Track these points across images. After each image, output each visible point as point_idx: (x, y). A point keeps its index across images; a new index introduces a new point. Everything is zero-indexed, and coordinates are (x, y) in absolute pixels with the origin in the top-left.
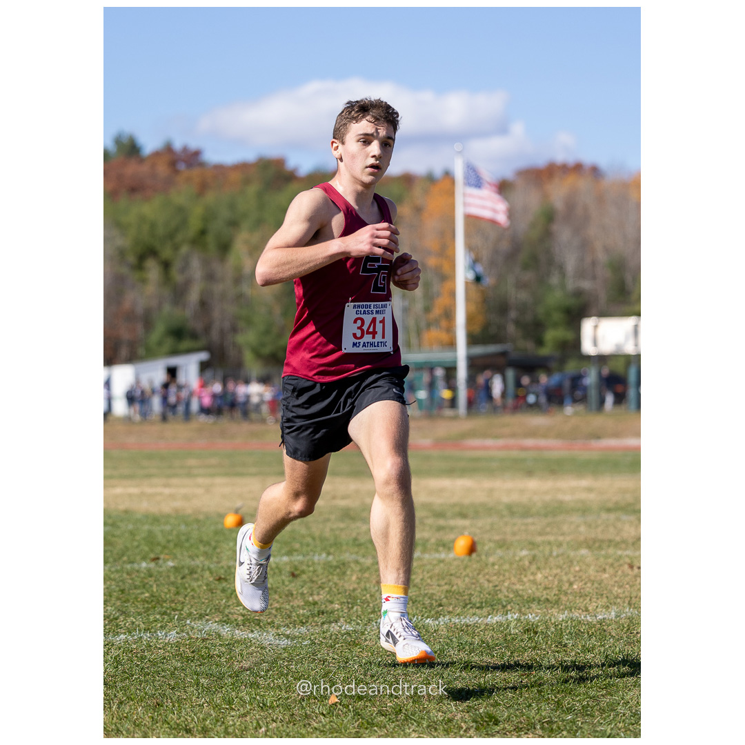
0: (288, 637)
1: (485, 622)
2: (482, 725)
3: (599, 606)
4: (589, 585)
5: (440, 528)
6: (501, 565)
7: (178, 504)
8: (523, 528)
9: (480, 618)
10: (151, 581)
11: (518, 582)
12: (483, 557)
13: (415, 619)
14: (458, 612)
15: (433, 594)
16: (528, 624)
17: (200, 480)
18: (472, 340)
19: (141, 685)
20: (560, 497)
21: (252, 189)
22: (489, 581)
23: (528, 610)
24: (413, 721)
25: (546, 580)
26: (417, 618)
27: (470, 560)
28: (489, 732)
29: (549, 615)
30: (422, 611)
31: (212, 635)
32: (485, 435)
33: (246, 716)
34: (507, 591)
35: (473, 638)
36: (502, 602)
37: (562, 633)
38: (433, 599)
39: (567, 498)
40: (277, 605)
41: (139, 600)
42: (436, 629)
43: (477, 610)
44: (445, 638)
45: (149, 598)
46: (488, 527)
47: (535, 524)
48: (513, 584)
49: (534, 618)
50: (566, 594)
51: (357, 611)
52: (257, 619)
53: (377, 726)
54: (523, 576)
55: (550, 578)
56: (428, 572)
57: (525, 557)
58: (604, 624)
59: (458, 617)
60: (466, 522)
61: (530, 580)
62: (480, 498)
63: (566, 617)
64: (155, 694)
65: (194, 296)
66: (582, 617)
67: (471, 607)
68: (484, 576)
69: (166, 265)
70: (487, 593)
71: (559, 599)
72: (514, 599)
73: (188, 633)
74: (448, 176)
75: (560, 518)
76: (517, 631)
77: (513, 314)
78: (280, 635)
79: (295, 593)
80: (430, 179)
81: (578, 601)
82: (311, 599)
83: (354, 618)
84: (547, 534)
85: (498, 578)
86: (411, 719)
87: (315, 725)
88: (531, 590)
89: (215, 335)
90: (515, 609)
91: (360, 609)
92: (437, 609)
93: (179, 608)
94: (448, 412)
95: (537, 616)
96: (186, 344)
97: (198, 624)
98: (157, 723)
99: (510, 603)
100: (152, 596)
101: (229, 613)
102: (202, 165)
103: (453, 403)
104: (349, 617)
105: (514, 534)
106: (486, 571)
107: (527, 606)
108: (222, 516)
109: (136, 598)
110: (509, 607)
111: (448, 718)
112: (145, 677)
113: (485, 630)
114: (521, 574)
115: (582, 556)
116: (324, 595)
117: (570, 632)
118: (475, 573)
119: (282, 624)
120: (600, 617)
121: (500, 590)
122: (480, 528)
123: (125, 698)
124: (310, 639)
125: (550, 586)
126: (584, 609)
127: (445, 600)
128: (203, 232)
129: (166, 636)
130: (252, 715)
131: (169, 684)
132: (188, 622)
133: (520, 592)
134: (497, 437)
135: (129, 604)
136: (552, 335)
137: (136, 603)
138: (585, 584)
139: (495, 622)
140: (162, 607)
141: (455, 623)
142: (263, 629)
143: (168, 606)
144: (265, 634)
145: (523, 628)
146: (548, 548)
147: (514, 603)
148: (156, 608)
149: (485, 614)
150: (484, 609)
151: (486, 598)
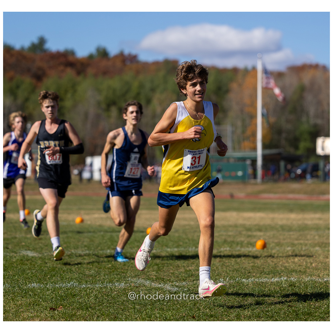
0: (177, 286)
1: (271, 281)
3: (325, 274)
4: (320, 264)
5: (249, 236)
8: (288, 236)
9: (268, 279)
11: (286, 262)
12: (270, 250)
14: (258, 276)
15: (246, 267)
16: (291, 282)
18: (265, 147)
19: (107, 308)
20: (306, 222)
21: (162, 74)
22: (272, 262)
23: (291, 276)
25: (299, 262)
26: (238, 279)
27: (263, 251)
29: (301, 278)
30: (241, 275)
31: (141, 285)
32: (270, 192)
34: (281, 266)
35: (265, 288)
36: (278, 272)
37: (307, 287)
38: (246, 270)
39: (309, 223)
40: (172, 271)
41: (106, 268)
42: (248, 284)
43: (267, 275)
45: (111, 267)
46: (272, 236)
47: (294, 235)
48: (284, 263)
49: (294, 280)
50: (309, 268)
52: (162, 278)
54: (288, 260)
55: (302, 261)
57: (289, 250)
58: (327, 283)
59: (258, 278)
60: (261, 234)
61: (292, 262)
62: (268, 222)
63: (309, 279)
64: (114, 313)
66: (317, 279)
67: (264, 274)
69: (120, 109)
70: (272, 267)
71: (306, 270)
72: (284, 270)
73: (130, 284)
74: (254, 69)
75: (306, 232)
76: (286, 286)
77: (284, 135)
78: (173, 286)
79: (180, 265)
80: (246, 71)
81: (315, 272)
82: (188, 269)
84: (300, 240)
85: (277, 260)
88: (292, 266)
90: (285, 275)
92: (248, 274)
93: (125, 272)
94: (252, 181)
95: (295, 279)
97: (135, 280)
99: (282, 272)
101: (149, 275)
102: (138, 62)
103: (255, 176)
105: (284, 239)
107: (290, 274)
108: (146, 229)
109: (105, 267)
110: (282, 274)
112: (109, 304)
113: (271, 285)
114: (288, 258)
115: (316, 250)
116: (194, 267)
117: (311, 287)
119: (174, 280)
120: (325, 279)
121: (278, 266)
122: (268, 236)
123: (100, 314)
124: (188, 288)
125: (302, 264)
126: (318, 276)
127: (251, 270)
128: (138, 94)
129: (119, 285)
131: (121, 308)
132: (130, 278)
133: (287, 267)
134: (275, 193)
135: (101, 270)
136: (303, 145)
137: (105, 269)
138: (318, 264)
139: (275, 281)
140: (117, 272)
141: (256, 281)
142: (165, 283)
143: (120, 271)
144: (166, 285)
145: (289, 284)
146: (300, 246)
147: (284, 272)
148: (114, 272)
149: (270, 277)
150: (270, 275)
151: (271, 270)
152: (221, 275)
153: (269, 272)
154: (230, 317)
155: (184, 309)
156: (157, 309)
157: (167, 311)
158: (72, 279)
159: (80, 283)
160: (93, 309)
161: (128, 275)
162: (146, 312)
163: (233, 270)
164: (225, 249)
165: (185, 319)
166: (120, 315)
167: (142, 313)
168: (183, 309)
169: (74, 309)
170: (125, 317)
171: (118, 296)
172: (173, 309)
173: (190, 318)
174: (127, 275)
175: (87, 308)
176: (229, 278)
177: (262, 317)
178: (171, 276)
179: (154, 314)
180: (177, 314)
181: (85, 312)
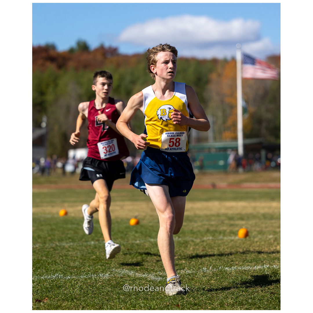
0: (161, 276)
1: (253, 269)
5: (231, 225)
6: (260, 242)
8: (270, 225)
9: (251, 267)
10: (96, 250)
12: (252, 239)
13: (220, 268)
14: (240, 264)
16: (273, 270)
17: (118, 203)
18: (246, 136)
19: (92, 299)
21: (142, 66)
23: (273, 264)
26: (221, 267)
27: (246, 240)
30: (224, 264)
31: (125, 275)
32: (251, 181)
35: (248, 276)
36: (261, 260)
41: (91, 259)
42: (230, 272)
43: (249, 263)
44: (234, 277)
45: (95, 258)
46: (254, 225)
49: (276, 267)
51: (193, 264)
52: (146, 268)
56: (226, 246)
57: (271, 238)
59: (240, 267)
60: (243, 222)
62: (250, 211)
64: (99, 303)
67: (247, 262)
68: (252, 247)
70: (254, 255)
72: (267, 258)
73: (114, 275)
74: (234, 60)
76: (268, 273)
77: (264, 124)
78: (157, 275)
80: (225, 61)
83: (192, 267)
85: (259, 248)
90: (267, 263)
91: (194, 263)
92: (231, 263)
93: (110, 263)
95: (278, 266)
97: (118, 270)
99: (265, 260)
100: (97, 257)
102: (118, 55)
104: (189, 266)
105: (266, 228)
106: (253, 245)
107: (273, 261)
108: (129, 220)
109: (89, 258)
110: (264, 262)
112: (94, 295)
113: (253, 272)
114: (270, 246)
118: (248, 246)
119: (158, 270)
122: (250, 225)
123: (85, 305)
127: (234, 259)
128: (119, 86)
129: (104, 276)
131: (106, 299)
132: (114, 269)
134: (257, 182)
135: (86, 261)
137: (89, 261)
139: (258, 269)
140: (102, 263)
141: (239, 270)
142: (149, 273)
143: (104, 262)
144: (150, 275)
145: (271, 272)
147: (267, 260)
148: (99, 263)
149: (253, 265)
150: (253, 263)
151: (254, 258)
152: (204, 264)
153: (252, 260)
154: (213, 305)
155: (168, 298)
156: (142, 299)
157: (151, 301)
158: (57, 271)
159: (65, 274)
160: (78, 300)
161: (113, 266)
162: (130, 302)
163: (216, 259)
164: (208, 238)
165: (169, 308)
166: (105, 305)
167: (126, 303)
169: (59, 300)
170: (110, 307)
171: (103, 286)
172: (158, 299)
173: (174, 307)
174: (111, 266)
175: (72, 299)
176: (212, 267)
177: (245, 305)
178: (155, 266)
179: (139, 304)
180: (162, 303)
181: (70, 303)
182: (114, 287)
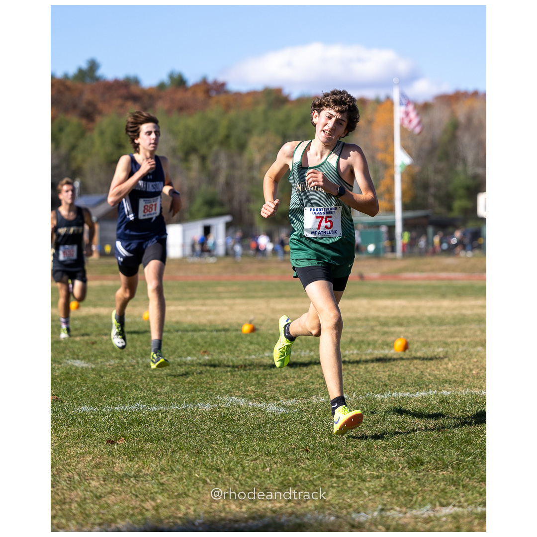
0: (284, 406)
1: (415, 396)
2: (413, 465)
4: (483, 371)
5: (385, 333)
7: (211, 317)
8: (439, 332)
9: (411, 393)
11: (436, 369)
12: (413, 352)
14: (397, 389)
15: (380, 378)
16: (443, 397)
17: (226, 301)
18: (405, 208)
19: (187, 439)
20: (464, 312)
21: (261, 108)
22: (417, 369)
23: (442, 388)
24: (367, 463)
25: (454, 368)
26: (370, 394)
27: (404, 355)
28: (418, 470)
29: (457, 392)
30: (373, 389)
31: (234, 406)
32: (414, 270)
33: (257, 460)
34: (429, 375)
35: (406, 407)
36: (425, 383)
37: (465, 403)
38: (380, 381)
39: (469, 312)
40: (277, 385)
41: (186, 382)
43: (409, 388)
46: (416, 333)
47: (447, 330)
48: (433, 370)
49: (446, 393)
50: (468, 377)
52: (264, 395)
53: (343, 466)
54: (439, 365)
55: (457, 366)
57: (440, 352)
59: (396, 393)
60: (402, 329)
61: (444, 368)
62: (411, 313)
63: (468, 392)
64: (196, 446)
65: (222, 179)
66: (479, 392)
67: (405, 386)
68: (414, 365)
69: (203, 159)
70: (416, 377)
71: (464, 380)
72: (433, 381)
73: (218, 405)
74: (389, 100)
75: (464, 326)
76: (436, 402)
77: (432, 190)
78: (279, 405)
79: (289, 377)
80: (378, 102)
81: (475, 382)
82: (299, 381)
84: (455, 337)
86: (366, 461)
87: (303, 465)
88: (445, 375)
89: (236, 204)
90: (434, 387)
92: (383, 387)
94: (390, 255)
95: (448, 392)
96: (217, 210)
97: (225, 398)
98: (198, 465)
99: (431, 383)
101: (245, 391)
102: (227, 92)
103: (393, 249)
104: (325, 393)
105: (433, 337)
106: (415, 362)
107: (442, 385)
108: (241, 325)
110: (430, 387)
111: (391, 461)
112: (190, 434)
115: (478, 352)
117: (470, 403)
118: (408, 363)
119: (280, 398)
121: (424, 375)
122: (411, 333)
124: (299, 408)
125: (457, 372)
126: (479, 387)
127: (388, 381)
128: (228, 137)
129: (204, 406)
130: (260, 459)
131: (206, 439)
132: (218, 397)
133: (438, 376)
134: (422, 271)
135: (179, 385)
136: (458, 204)
138: (481, 370)
139: (421, 396)
140: (201, 387)
141: (394, 397)
142: (267, 402)
143: (205, 386)
144: (269, 404)
145: (440, 400)
146: (455, 346)
147: (434, 384)
148: (197, 388)
149: (414, 391)
150: (414, 388)
151: (415, 380)
153: (412, 383)
154: (358, 447)
156: (256, 440)
157: (270, 442)
158: (137, 399)
159: (149, 404)
160: (167, 441)
162: (240, 444)
163: (362, 382)
164: (351, 352)
165: (295, 452)
166: (205, 448)
167: (235, 445)
168: (293, 438)
169: (139, 441)
170: (211, 451)
171: (202, 421)
172: (279, 439)
174: (214, 392)
175: (159, 440)
176: (356, 394)
177: (402, 448)
179: (253, 446)
180: (284, 445)
181: (155, 445)
182: (218, 422)
